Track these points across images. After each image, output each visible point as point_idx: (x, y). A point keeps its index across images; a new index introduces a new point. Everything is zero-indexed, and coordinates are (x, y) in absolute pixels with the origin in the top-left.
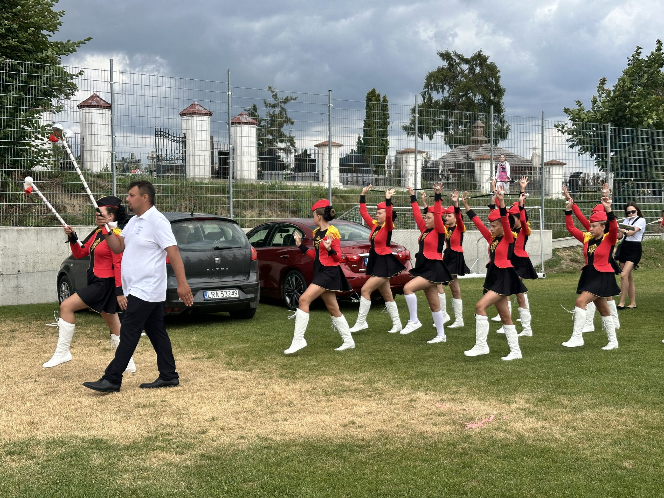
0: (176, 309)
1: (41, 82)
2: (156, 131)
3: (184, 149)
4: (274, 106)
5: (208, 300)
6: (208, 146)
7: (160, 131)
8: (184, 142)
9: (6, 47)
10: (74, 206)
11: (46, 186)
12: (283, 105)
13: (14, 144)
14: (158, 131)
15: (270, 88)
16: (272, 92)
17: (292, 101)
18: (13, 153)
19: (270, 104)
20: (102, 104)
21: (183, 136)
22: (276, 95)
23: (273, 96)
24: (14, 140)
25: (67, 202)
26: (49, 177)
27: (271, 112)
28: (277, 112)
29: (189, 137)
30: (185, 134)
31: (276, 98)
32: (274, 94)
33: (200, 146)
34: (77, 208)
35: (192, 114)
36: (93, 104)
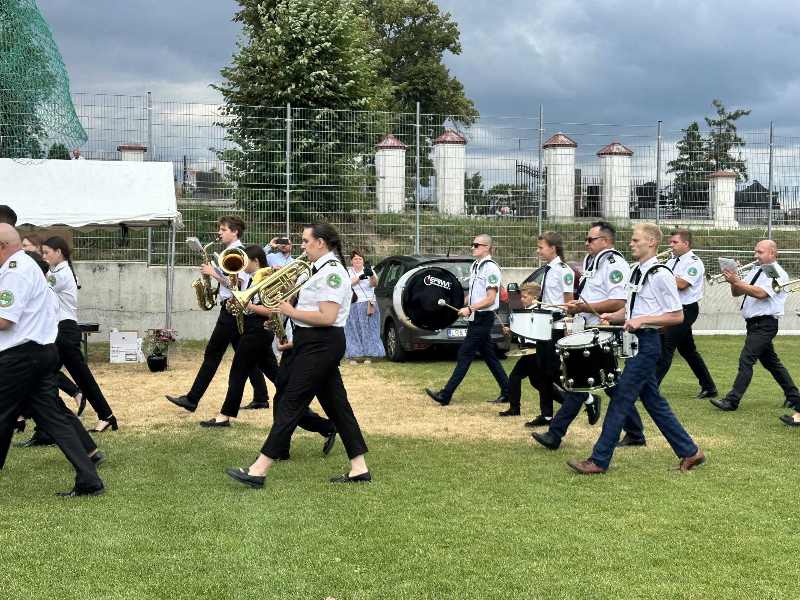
0: (422, 345)
1: (356, 128)
2: (517, 166)
3: (545, 184)
4: (720, 124)
5: (451, 337)
6: (571, 180)
7: (522, 166)
8: (545, 177)
9: (323, 97)
10: (383, 247)
11: (358, 228)
12: (731, 121)
13: (330, 188)
14: (519, 166)
15: (715, 102)
16: (718, 106)
17: (743, 116)
18: (328, 197)
19: (714, 121)
20: (456, 140)
21: (545, 170)
22: (723, 110)
23: (719, 111)
24: (330, 184)
25: (377, 243)
26: (364, 219)
27: (716, 132)
28: (723, 131)
29: (551, 172)
30: (546, 168)
31: (723, 113)
32: (721, 108)
33: (563, 181)
34: (386, 249)
35: (554, 146)
36: (447, 139)
